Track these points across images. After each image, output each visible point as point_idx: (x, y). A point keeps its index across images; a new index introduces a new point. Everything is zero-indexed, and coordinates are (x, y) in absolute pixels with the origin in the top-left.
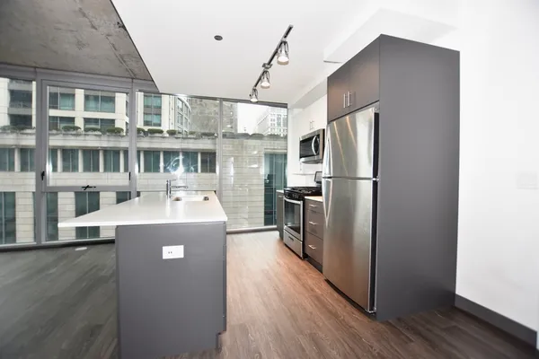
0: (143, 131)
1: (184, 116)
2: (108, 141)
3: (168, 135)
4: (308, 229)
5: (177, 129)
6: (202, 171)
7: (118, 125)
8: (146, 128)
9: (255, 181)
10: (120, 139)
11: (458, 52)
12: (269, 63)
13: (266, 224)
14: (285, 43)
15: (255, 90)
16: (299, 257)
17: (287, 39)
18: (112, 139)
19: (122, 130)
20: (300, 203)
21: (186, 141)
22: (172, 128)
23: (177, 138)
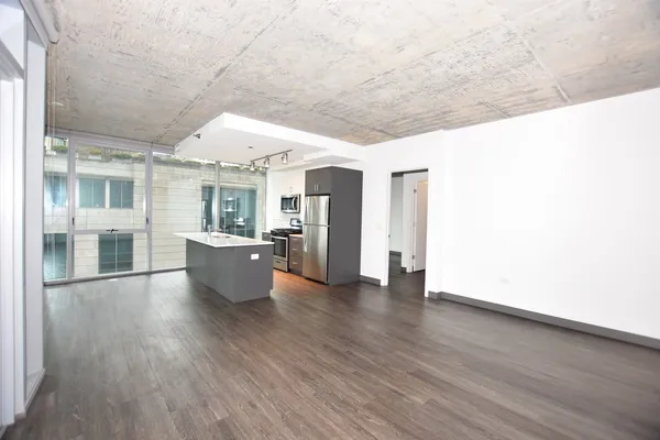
4: (291, 254)
11: (362, 172)
20: (286, 238)
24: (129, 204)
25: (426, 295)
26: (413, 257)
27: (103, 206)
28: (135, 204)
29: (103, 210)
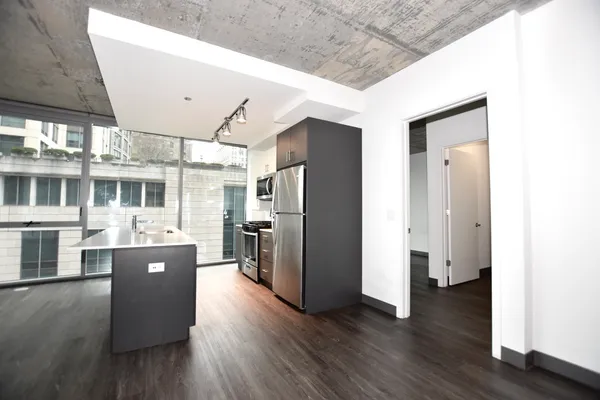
0: (67, 154)
1: (124, 137)
2: (14, 164)
3: (100, 160)
4: (262, 256)
5: (112, 153)
6: (147, 205)
7: (28, 144)
8: (71, 150)
9: (212, 217)
10: (32, 162)
11: (361, 130)
12: (231, 118)
13: (224, 258)
14: (243, 108)
15: (217, 135)
16: (254, 281)
17: (245, 106)
18: (19, 162)
19: (36, 151)
20: (256, 234)
21: (127, 168)
22: (106, 152)
23: (114, 164)
24: (161, 204)
25: (497, 353)
26: (448, 263)
27: (139, 205)
28: (166, 203)
29: (138, 209)
